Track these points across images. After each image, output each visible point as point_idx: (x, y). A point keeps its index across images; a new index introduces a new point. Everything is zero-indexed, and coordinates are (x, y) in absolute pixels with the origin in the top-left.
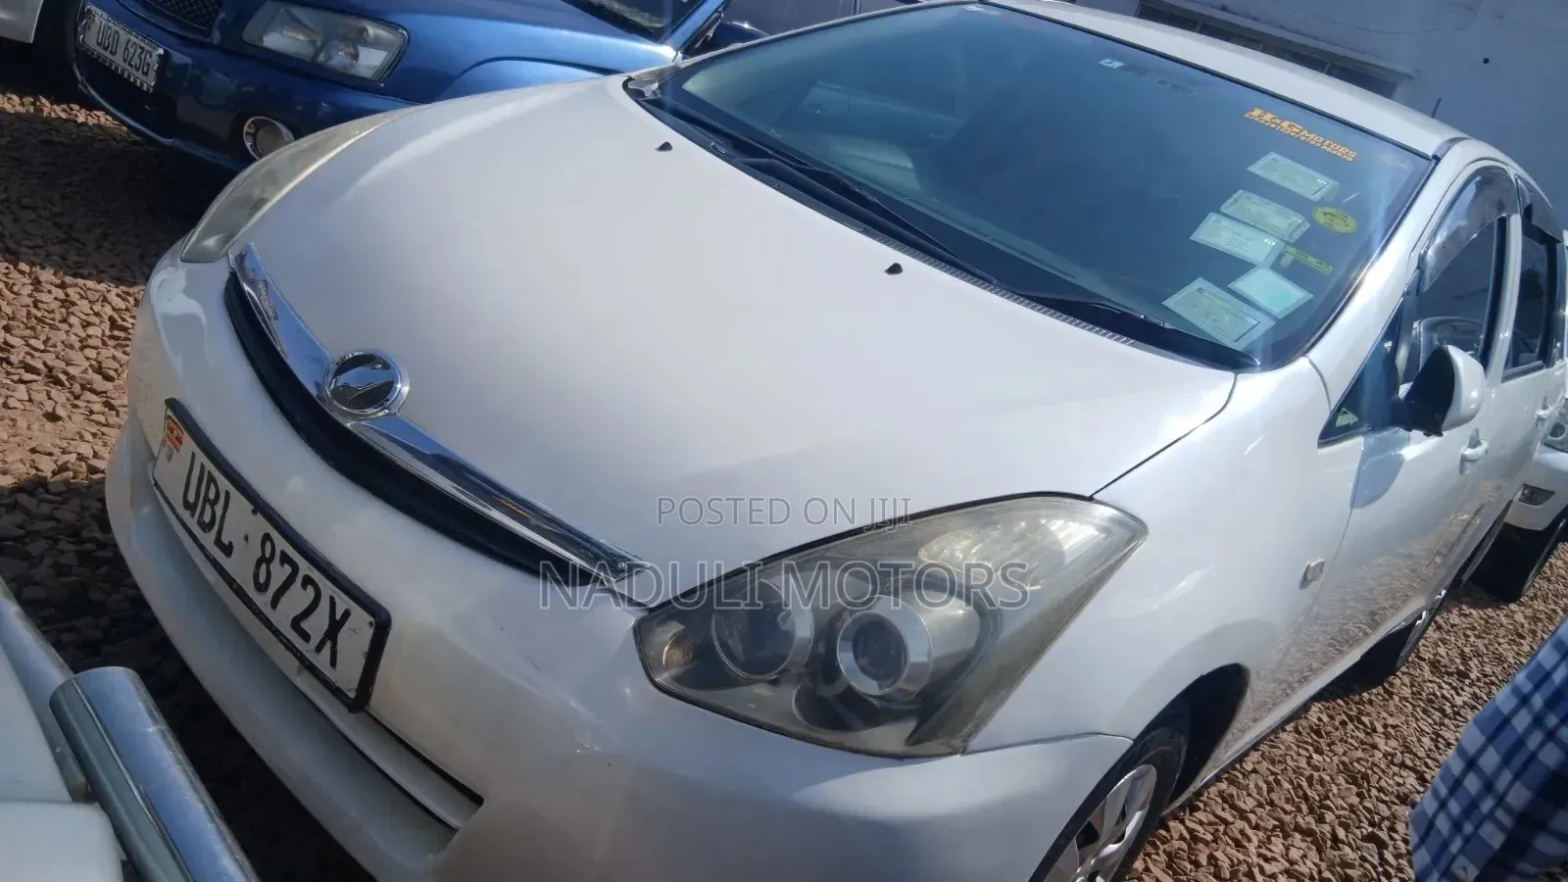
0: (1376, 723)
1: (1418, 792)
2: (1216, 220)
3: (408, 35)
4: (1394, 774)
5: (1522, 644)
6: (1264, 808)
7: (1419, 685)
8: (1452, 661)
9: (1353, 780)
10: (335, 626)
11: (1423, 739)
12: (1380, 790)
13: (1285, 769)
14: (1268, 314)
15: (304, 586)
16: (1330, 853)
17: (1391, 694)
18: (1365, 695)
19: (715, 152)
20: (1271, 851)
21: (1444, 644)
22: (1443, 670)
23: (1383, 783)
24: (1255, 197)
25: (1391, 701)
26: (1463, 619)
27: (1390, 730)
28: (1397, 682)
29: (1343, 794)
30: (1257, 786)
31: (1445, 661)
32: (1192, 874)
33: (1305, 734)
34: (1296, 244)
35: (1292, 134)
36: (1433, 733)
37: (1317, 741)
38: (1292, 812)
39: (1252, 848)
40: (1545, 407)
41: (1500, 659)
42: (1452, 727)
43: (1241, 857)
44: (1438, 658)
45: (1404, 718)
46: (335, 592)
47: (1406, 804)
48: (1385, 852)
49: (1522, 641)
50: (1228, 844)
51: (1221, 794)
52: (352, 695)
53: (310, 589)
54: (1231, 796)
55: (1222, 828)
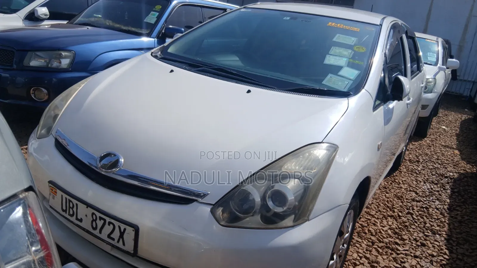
0: (400, 181)
1: (417, 197)
2: (329, 57)
3: (75, 52)
4: (409, 194)
5: (431, 149)
6: (378, 213)
7: (408, 167)
8: (414, 158)
9: (399, 198)
10: (122, 234)
11: (413, 182)
12: (407, 199)
13: (380, 200)
14: (350, 79)
15: (109, 225)
16: (399, 220)
17: (401, 172)
18: (394, 174)
19: (185, 69)
20: (383, 224)
21: (411, 154)
22: (413, 161)
23: (407, 197)
24: (337, 48)
25: (402, 174)
26: (413, 146)
27: (404, 182)
28: (402, 168)
29: (397, 203)
30: (374, 207)
31: (412, 159)
32: (365, 236)
33: (382, 189)
34: (352, 58)
35: (341, 27)
36: (416, 180)
37: (385, 190)
38: (386, 212)
39: (378, 225)
40: (423, 84)
41: (427, 155)
42: (420, 177)
43: (377, 228)
44: (410, 158)
45: (406, 178)
46: (119, 224)
47: (414, 201)
48: (413, 216)
49: (431, 148)
50: (372, 225)
51: (366, 212)
52: (132, 252)
53: (111, 225)
54: (368, 212)
55: (369, 221)
